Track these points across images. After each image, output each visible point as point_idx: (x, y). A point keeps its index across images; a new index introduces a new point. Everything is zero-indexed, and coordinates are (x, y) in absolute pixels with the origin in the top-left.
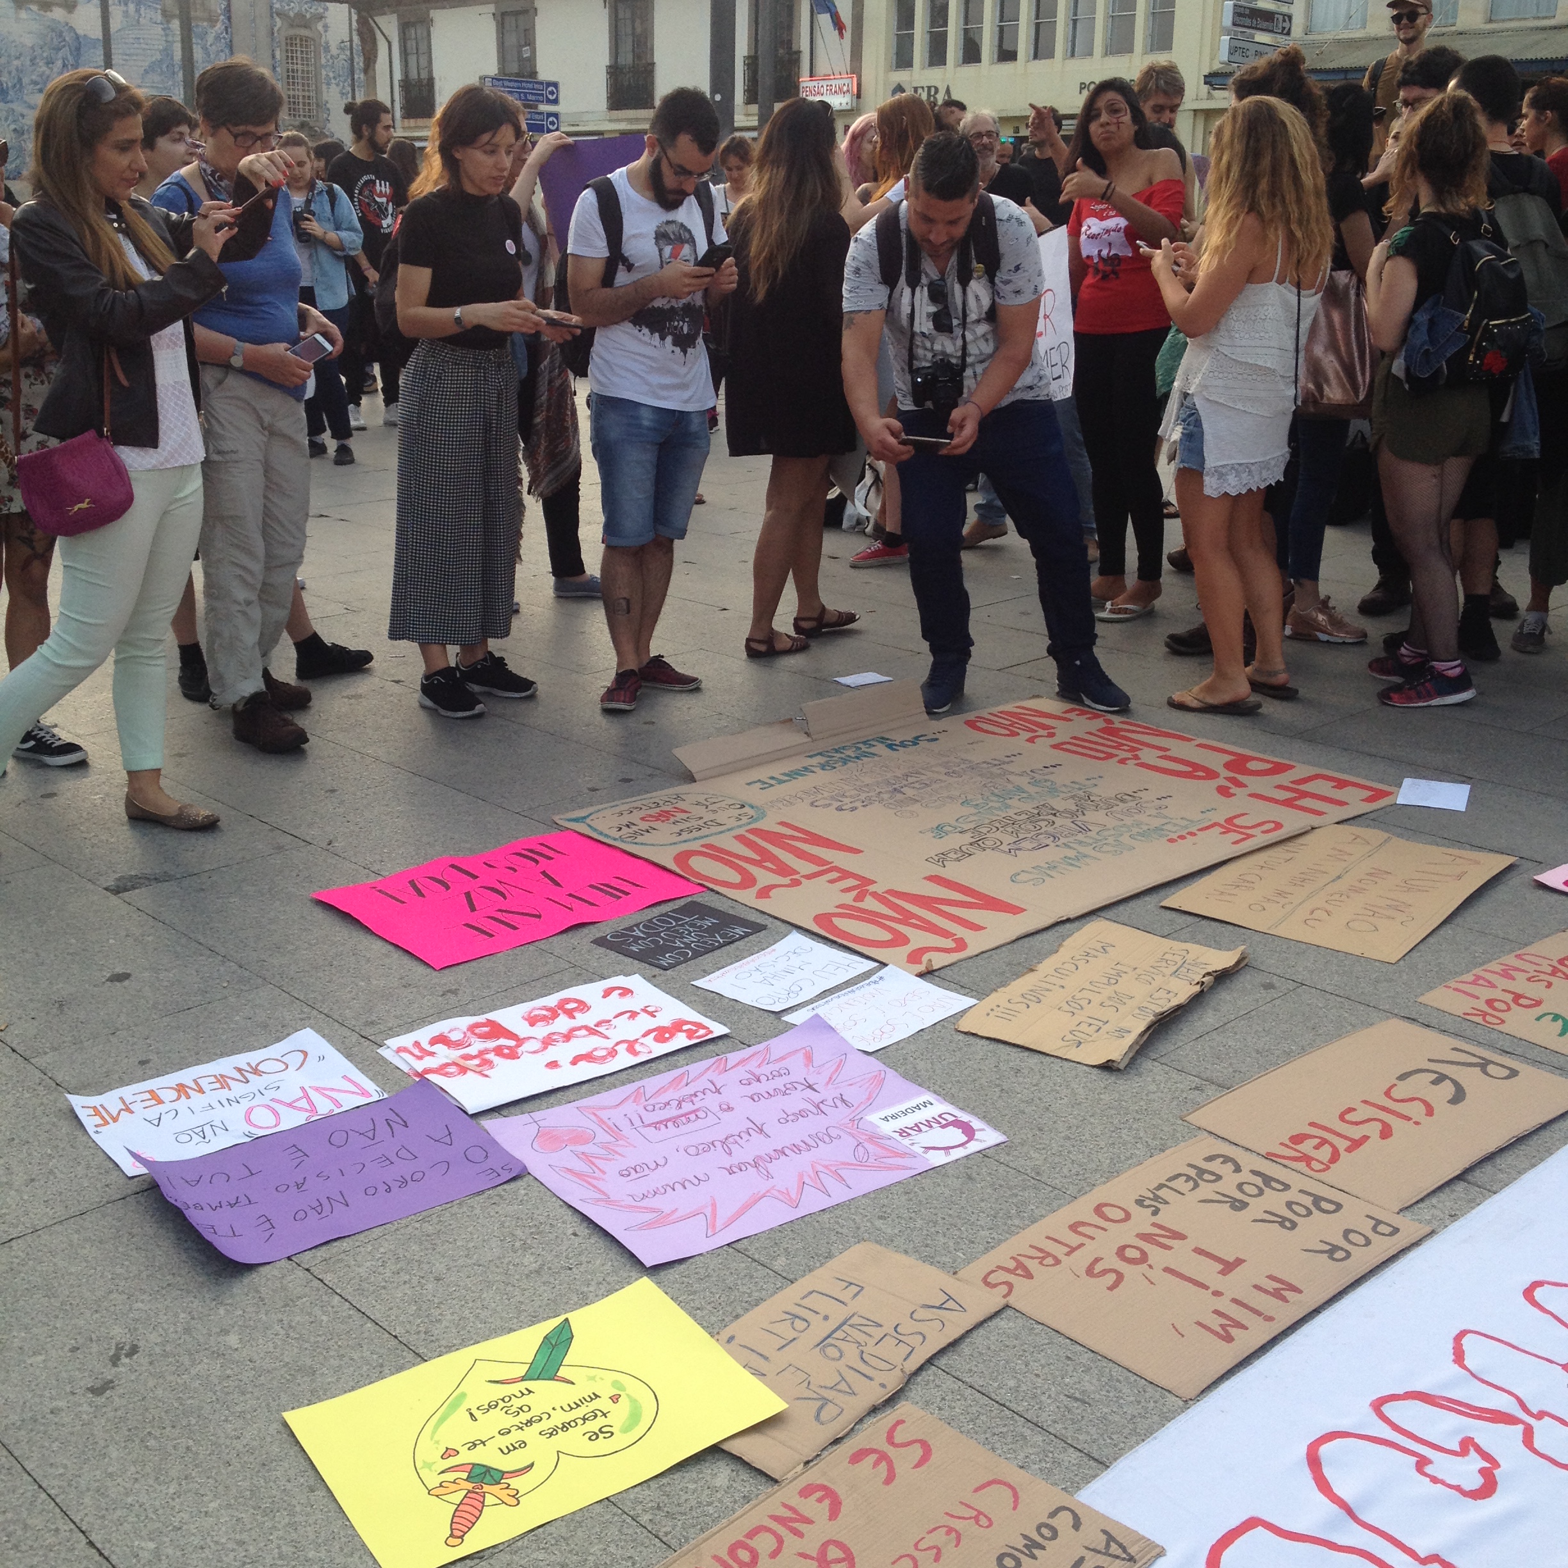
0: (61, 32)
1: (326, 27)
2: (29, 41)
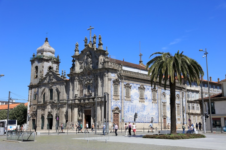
0: (143, 105)
1: (167, 103)
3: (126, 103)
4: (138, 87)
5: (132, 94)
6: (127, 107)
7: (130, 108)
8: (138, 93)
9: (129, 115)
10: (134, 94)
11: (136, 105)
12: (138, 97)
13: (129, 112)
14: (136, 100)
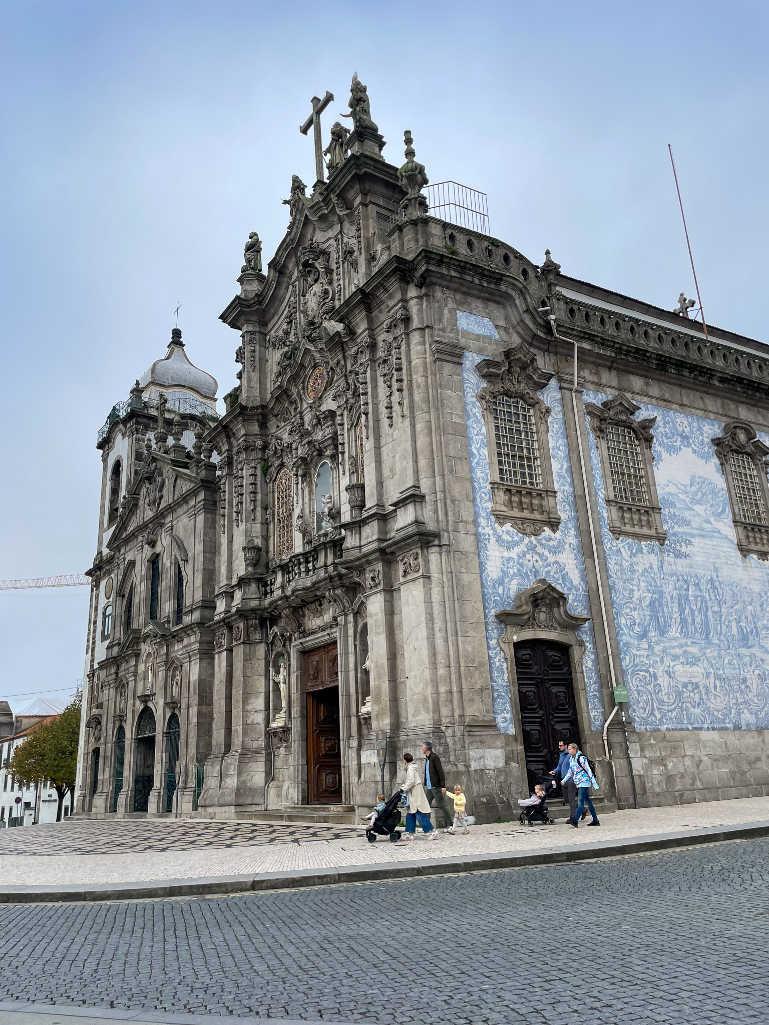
3: (625, 554)
4: (706, 440)
5: (672, 489)
6: (641, 592)
7: (671, 598)
8: (720, 482)
9: (672, 664)
10: (685, 486)
11: (714, 575)
12: (723, 510)
13: (662, 632)
14: (713, 537)
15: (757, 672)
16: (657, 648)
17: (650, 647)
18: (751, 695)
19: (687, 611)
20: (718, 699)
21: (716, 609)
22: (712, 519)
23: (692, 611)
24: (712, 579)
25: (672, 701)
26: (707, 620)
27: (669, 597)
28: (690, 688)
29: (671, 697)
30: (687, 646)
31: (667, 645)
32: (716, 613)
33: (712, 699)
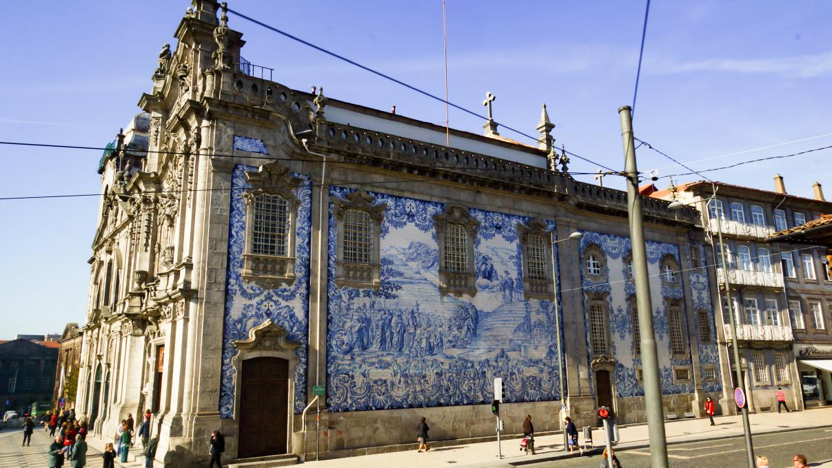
0: (467, 309)
1: (611, 299)
2: (448, 315)
3: (345, 298)
4: (429, 217)
5: (394, 252)
6: (353, 324)
7: (377, 325)
8: (434, 245)
9: (368, 368)
10: (404, 249)
11: (415, 308)
12: (433, 264)
13: (364, 348)
14: (420, 283)
15: (435, 371)
16: (358, 359)
17: (352, 359)
18: (427, 386)
19: (388, 334)
20: (400, 390)
21: (412, 330)
22: (422, 271)
23: (392, 333)
24: (412, 312)
25: (363, 392)
26: (403, 339)
27: (374, 325)
28: (379, 383)
29: (362, 390)
30: (382, 355)
31: (367, 356)
32: (411, 334)
33: (396, 390)
